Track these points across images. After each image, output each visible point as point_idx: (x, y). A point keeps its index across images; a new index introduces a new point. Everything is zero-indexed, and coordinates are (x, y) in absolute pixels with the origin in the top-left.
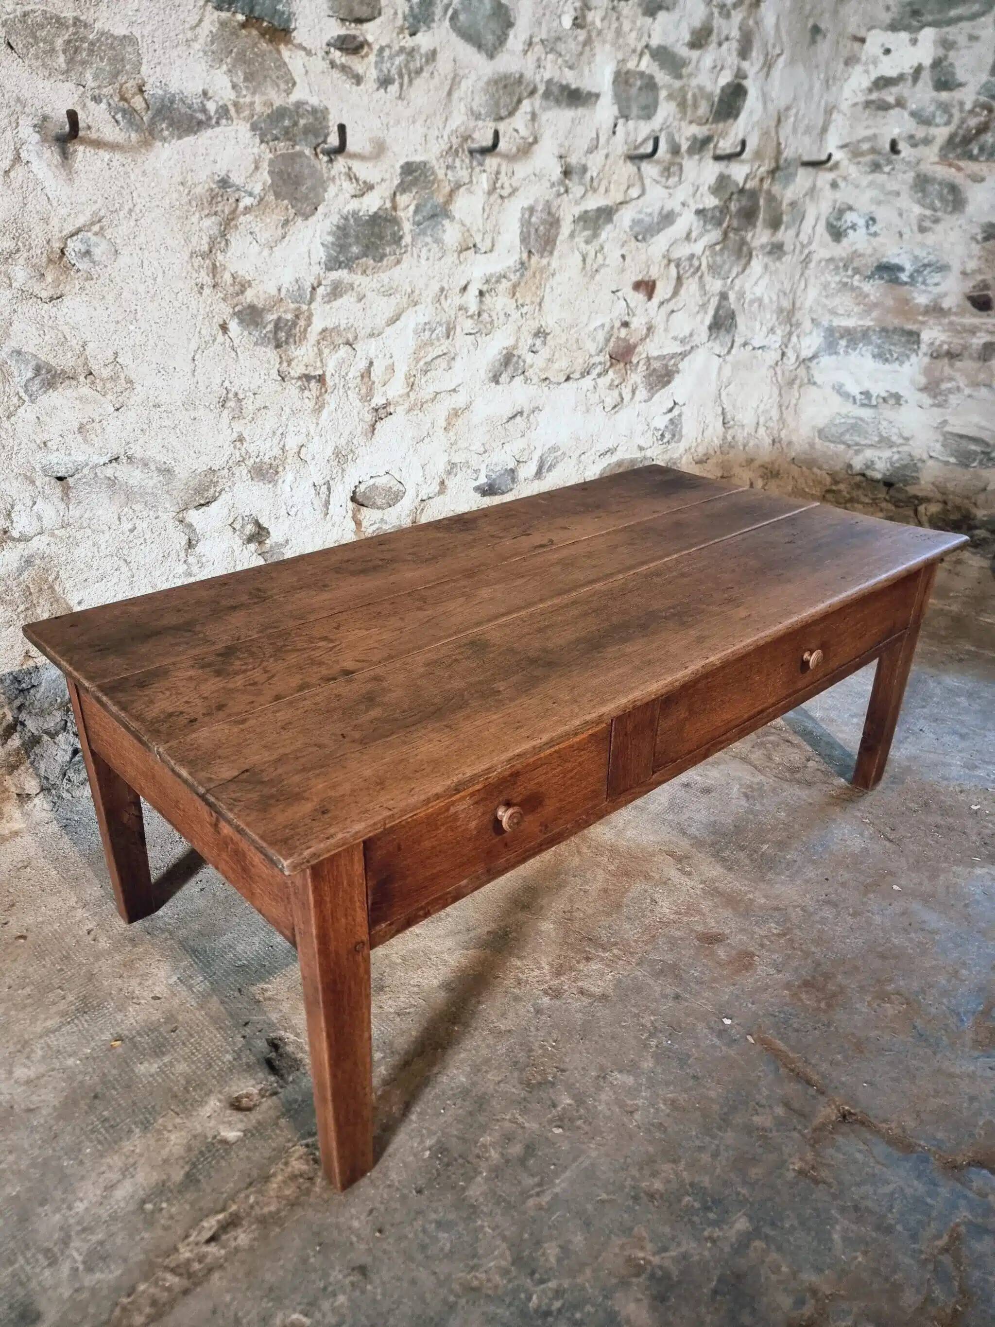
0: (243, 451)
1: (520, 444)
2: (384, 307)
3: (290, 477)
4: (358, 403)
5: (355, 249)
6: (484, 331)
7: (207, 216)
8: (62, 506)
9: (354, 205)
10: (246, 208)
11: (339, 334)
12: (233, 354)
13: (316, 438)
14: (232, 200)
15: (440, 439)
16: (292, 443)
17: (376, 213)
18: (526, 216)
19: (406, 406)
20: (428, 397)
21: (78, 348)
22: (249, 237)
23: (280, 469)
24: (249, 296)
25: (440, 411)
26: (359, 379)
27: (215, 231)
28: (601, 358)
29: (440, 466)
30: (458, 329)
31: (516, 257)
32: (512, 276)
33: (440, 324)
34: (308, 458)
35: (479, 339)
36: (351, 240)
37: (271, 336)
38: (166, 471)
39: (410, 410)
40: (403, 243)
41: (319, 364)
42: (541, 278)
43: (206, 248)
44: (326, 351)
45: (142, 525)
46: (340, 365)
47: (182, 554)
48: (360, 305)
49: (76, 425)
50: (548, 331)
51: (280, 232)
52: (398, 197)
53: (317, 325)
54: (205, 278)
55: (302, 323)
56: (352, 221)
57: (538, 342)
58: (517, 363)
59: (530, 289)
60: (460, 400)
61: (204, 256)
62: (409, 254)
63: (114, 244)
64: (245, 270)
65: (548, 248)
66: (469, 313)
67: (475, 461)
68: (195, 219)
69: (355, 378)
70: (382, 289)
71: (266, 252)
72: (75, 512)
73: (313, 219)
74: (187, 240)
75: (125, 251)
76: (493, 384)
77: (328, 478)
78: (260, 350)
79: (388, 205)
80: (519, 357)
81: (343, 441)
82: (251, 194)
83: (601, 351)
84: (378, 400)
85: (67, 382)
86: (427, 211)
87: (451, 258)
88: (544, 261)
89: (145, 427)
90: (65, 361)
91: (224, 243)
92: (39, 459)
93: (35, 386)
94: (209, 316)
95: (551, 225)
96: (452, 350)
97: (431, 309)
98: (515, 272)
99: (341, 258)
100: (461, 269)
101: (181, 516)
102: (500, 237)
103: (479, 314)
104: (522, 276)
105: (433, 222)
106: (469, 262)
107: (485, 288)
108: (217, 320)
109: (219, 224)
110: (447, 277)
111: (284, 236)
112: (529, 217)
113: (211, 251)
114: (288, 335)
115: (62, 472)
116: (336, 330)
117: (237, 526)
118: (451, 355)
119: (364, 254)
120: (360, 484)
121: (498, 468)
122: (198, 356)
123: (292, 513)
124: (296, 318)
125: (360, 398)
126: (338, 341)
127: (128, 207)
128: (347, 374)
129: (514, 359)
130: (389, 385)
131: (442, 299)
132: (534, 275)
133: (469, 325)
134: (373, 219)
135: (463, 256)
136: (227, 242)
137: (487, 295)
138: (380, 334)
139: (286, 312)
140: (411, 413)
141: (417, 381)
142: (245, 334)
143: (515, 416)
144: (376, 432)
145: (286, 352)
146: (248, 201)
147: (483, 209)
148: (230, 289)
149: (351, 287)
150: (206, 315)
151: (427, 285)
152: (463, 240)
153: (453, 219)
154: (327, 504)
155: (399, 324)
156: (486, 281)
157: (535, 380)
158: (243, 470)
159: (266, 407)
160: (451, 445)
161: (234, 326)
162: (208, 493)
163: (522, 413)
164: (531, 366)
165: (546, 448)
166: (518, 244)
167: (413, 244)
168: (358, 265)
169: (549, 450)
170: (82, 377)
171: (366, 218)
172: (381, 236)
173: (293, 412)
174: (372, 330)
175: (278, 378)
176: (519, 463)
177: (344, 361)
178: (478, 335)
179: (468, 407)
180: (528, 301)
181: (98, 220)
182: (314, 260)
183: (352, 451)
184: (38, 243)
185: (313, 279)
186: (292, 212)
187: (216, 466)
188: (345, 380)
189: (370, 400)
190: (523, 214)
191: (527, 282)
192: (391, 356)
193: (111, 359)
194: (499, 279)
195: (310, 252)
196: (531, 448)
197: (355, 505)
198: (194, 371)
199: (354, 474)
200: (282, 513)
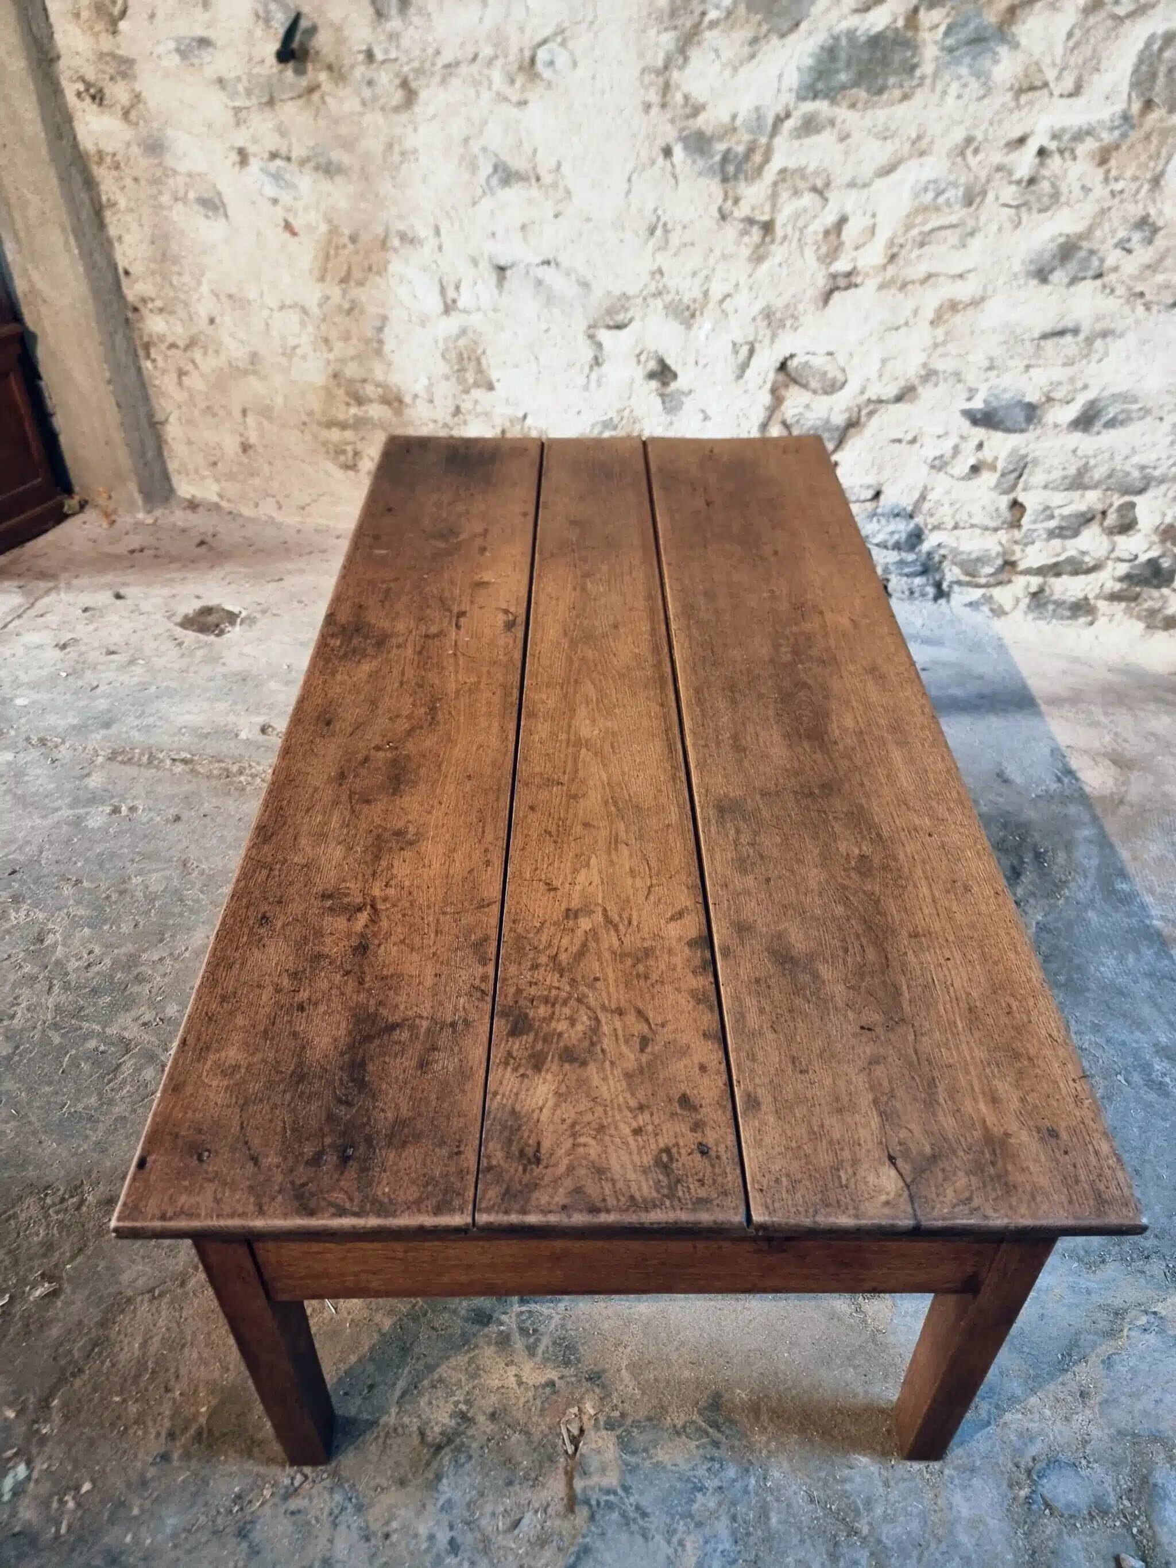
0: (661, 286)
1: (1058, 373)
2: (879, 153)
3: (708, 326)
4: (813, 262)
5: (843, 77)
6: (1035, 205)
7: (666, 29)
8: (496, 292)
9: (854, 21)
10: (710, 22)
11: (803, 177)
12: (673, 181)
13: (744, 291)
14: (697, 13)
15: (921, 334)
16: (717, 289)
17: (880, 34)
18: (1156, 47)
19: (879, 280)
20: (914, 277)
21: (530, 152)
22: (713, 55)
23: (698, 313)
24: (701, 122)
25: (932, 298)
26: (820, 236)
27: (671, 46)
29: (910, 368)
30: (991, 196)
31: (1119, 107)
32: (1105, 135)
33: (954, 184)
34: (730, 310)
35: (1024, 216)
36: (841, 64)
37: (717, 167)
38: (585, 285)
39: (882, 287)
40: (918, 73)
41: (767, 208)
42: (1161, 144)
43: (660, 63)
44: (784, 195)
45: (555, 330)
46: (797, 215)
47: (587, 370)
48: (842, 146)
49: (519, 225)
50: (1160, 223)
51: (746, 50)
52: (922, 13)
53: (778, 162)
54: (653, 97)
55: (757, 158)
56: (844, 42)
57: (1137, 236)
58: (1087, 259)
59: (1137, 156)
60: (963, 291)
61: (658, 73)
62: (926, 88)
63: (573, 55)
64: (699, 91)
66: (1017, 176)
67: (971, 377)
68: (652, 32)
69: (816, 233)
70: (875, 130)
71: (727, 73)
72: (505, 301)
73: (792, 38)
74: (641, 55)
75: (582, 63)
76: (1035, 282)
77: (751, 339)
78: (703, 181)
79: (900, 23)
80: (1092, 252)
81: (780, 303)
82: (717, 7)
84: (841, 266)
85: (520, 184)
86: (964, 34)
87: (1002, 99)
89: (576, 238)
90: (518, 163)
91: (680, 61)
92: (489, 247)
93: (494, 181)
94: (650, 137)
96: (971, 223)
97: (945, 164)
98: (1112, 129)
99: (820, 86)
100: (1016, 115)
101: (591, 331)
102: (1096, 77)
103: (1032, 181)
104: (1124, 136)
105: (977, 48)
106: (1037, 107)
107: (1053, 146)
108: (660, 143)
109: (678, 39)
110: (986, 124)
111: (753, 56)
112: (1161, 50)
113: (666, 67)
114: (738, 169)
115: (502, 263)
116: (801, 172)
117: (643, 358)
118: (969, 230)
119: (856, 84)
120: (792, 356)
121: (1007, 396)
122: (634, 177)
123: (701, 363)
124: (751, 150)
125: (818, 259)
126: (802, 185)
127: (590, 18)
128: (805, 227)
129: (1082, 254)
130: (861, 251)
131: (969, 152)
132: (1148, 137)
133: (1009, 193)
134: (876, 41)
135: (1024, 98)
136: (686, 59)
137: (1057, 157)
138: (865, 185)
139: (738, 143)
140: (884, 292)
141: (903, 252)
142: (689, 161)
143: (1061, 333)
144: (831, 302)
145: (734, 188)
146: (713, 15)
147: (1070, 35)
148: (680, 111)
149: (832, 123)
150: (648, 136)
151: (946, 131)
152: (1027, 76)
153: (1015, 46)
154: (744, 366)
155: (894, 177)
156: (1055, 137)
157: (1121, 291)
158: (659, 303)
159: (693, 244)
160: (936, 345)
161: (678, 151)
162: (620, 318)
163: (1076, 331)
164: (1115, 269)
165: (1107, 393)
166: (1125, 87)
167: (936, 75)
168: (844, 97)
169: (1115, 397)
170: (533, 180)
171: (863, 39)
172: (885, 62)
173: (724, 257)
174: (854, 179)
175: (717, 215)
176: (1049, 399)
177: (805, 211)
178: (1023, 209)
179: (976, 302)
180: (1129, 174)
181: (563, 31)
182: (785, 86)
183: (792, 316)
184: (514, 51)
185: (779, 109)
186: (765, 28)
187: (630, 292)
188: (801, 233)
189: (830, 263)
190: (1148, 45)
191: (1131, 147)
192: (874, 215)
193: (554, 165)
194: (1079, 136)
195: (780, 76)
196: (1079, 384)
197: (781, 377)
198: (628, 192)
199: (787, 344)
200: (691, 360)
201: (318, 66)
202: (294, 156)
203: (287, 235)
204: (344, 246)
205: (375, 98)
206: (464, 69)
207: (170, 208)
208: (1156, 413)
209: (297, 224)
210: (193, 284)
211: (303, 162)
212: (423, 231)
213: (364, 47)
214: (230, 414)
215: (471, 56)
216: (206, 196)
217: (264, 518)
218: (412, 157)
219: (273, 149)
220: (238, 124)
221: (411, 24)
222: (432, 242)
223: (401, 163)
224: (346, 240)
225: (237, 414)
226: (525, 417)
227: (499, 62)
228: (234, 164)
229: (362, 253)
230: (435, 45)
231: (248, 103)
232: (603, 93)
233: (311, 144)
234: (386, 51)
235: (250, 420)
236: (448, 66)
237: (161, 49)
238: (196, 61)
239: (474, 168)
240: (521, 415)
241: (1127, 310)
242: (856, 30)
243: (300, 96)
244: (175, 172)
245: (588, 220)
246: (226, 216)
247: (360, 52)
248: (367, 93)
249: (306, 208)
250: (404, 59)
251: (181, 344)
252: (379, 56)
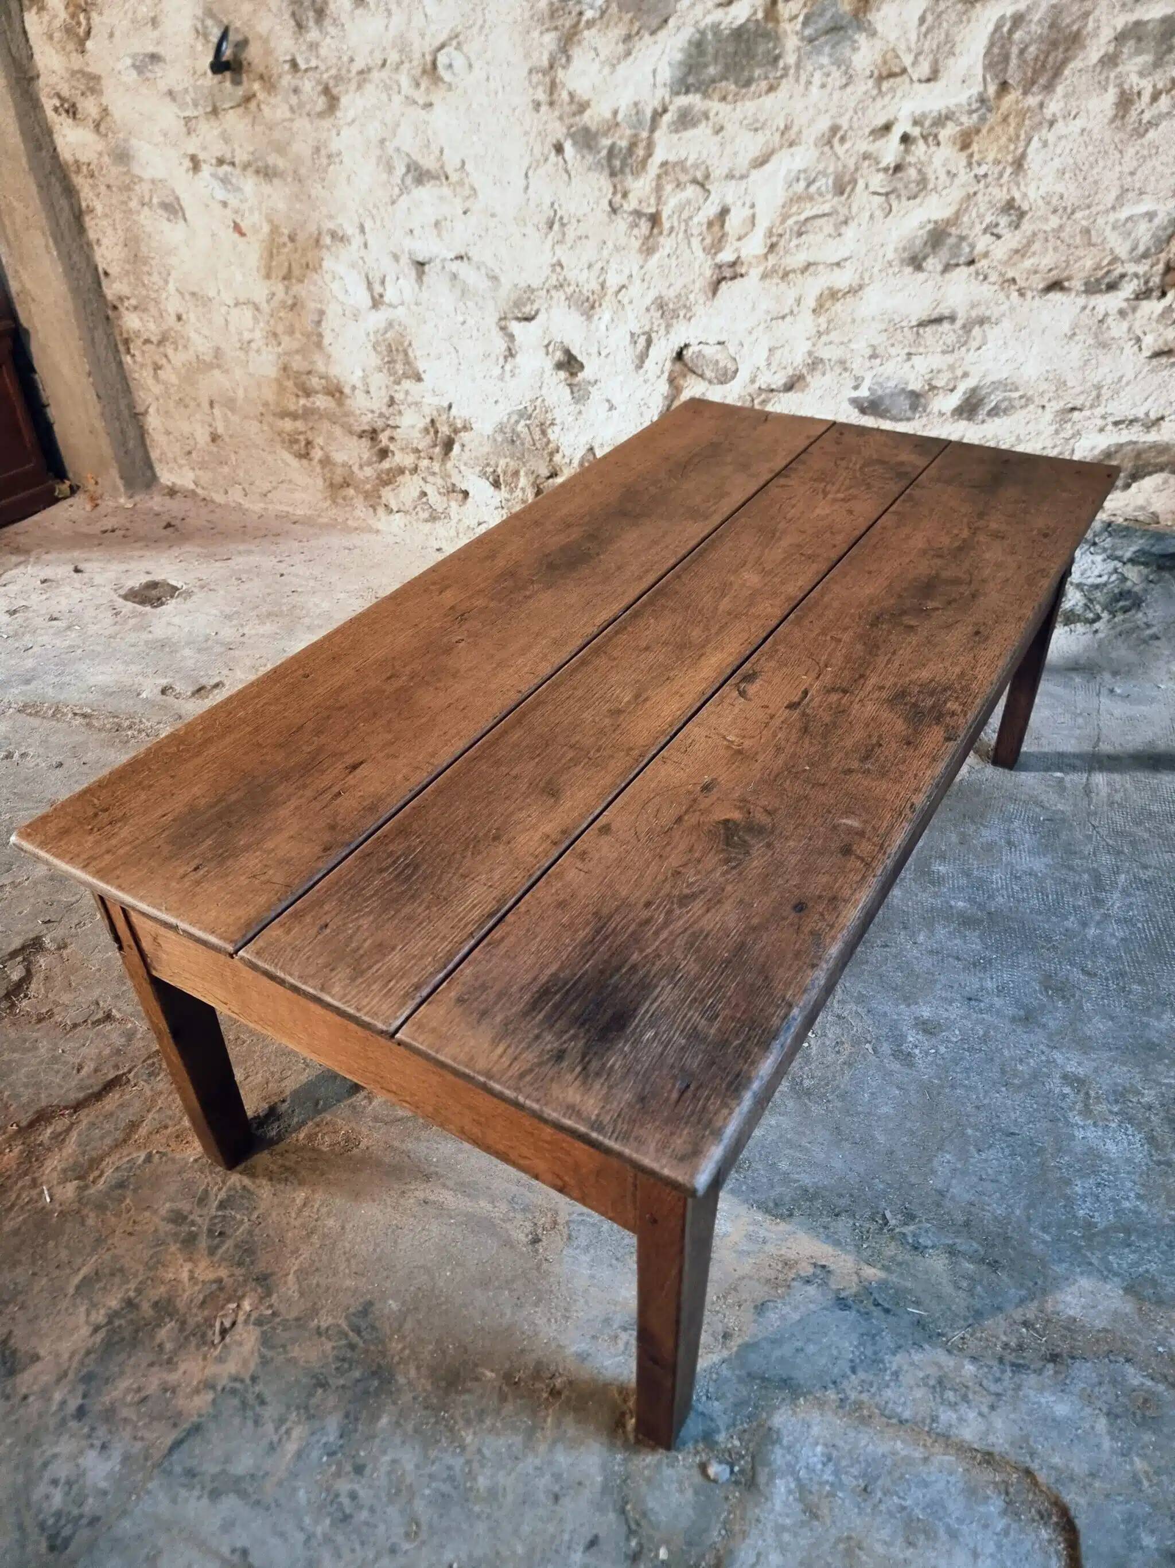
0: (561, 278)
1: (937, 361)
2: (751, 145)
3: (607, 316)
4: (699, 253)
5: (712, 70)
6: (903, 192)
7: (548, 30)
8: (416, 287)
9: (718, 15)
10: (587, 22)
11: (684, 170)
12: (565, 177)
14: (575, 14)
15: (806, 323)
16: (613, 281)
17: (741, 26)
18: (1005, 29)
19: (761, 269)
20: (795, 266)
21: (437, 152)
22: (593, 54)
23: (597, 305)
24: (588, 118)
25: (813, 287)
26: (705, 227)
27: (554, 46)
28: (1142, 269)
29: (797, 357)
30: (861, 184)
31: (976, 89)
32: (964, 119)
33: (824, 173)
34: (626, 301)
35: (894, 203)
36: (709, 58)
37: (604, 162)
38: (495, 278)
39: (764, 276)
40: (781, 64)
41: (653, 201)
42: (1020, 125)
43: (545, 63)
44: (669, 188)
45: (471, 322)
46: (681, 208)
47: (501, 360)
48: (717, 139)
49: (433, 221)
50: (1025, 207)
51: (621, 48)
52: (780, 5)
53: (659, 155)
54: (541, 96)
55: (640, 152)
56: (710, 37)
57: (1004, 221)
58: (958, 246)
59: (998, 138)
60: (842, 279)
61: (545, 72)
62: (791, 78)
63: (468, 58)
64: (582, 88)
65: (1042, 81)
66: (882, 165)
67: (857, 365)
68: (536, 34)
69: (700, 224)
70: (745, 122)
71: (607, 70)
72: (425, 295)
73: (662, 34)
74: (527, 56)
75: (477, 66)
76: (910, 269)
77: (647, 328)
78: (593, 176)
79: (760, 15)
80: (962, 238)
81: (671, 293)
82: (592, 7)
83: (1145, 255)
84: (726, 256)
85: (432, 182)
86: (822, 23)
87: (864, 86)
88: (1032, 101)
89: (483, 234)
90: (428, 163)
91: (564, 60)
92: (408, 243)
93: (409, 180)
94: (542, 134)
95: (1054, 44)
96: (843, 211)
97: (814, 153)
98: (971, 112)
99: (691, 80)
100: (880, 102)
101: (503, 323)
102: (951, 61)
103: (898, 168)
104: (983, 119)
105: (835, 37)
106: (899, 94)
107: (915, 132)
108: (551, 140)
109: (560, 40)
110: (851, 113)
111: (628, 53)
112: (1011, 32)
113: (551, 67)
114: (624, 164)
115: (420, 259)
116: (681, 164)
117: (551, 349)
118: (842, 218)
119: (724, 78)
120: (686, 346)
121: (891, 384)
122: (530, 174)
123: (603, 354)
124: (633, 145)
125: (704, 249)
126: (684, 178)
127: (480, 22)
128: (691, 218)
129: (952, 240)
130: (744, 240)
131: (836, 141)
132: (1005, 119)
133: (878, 181)
134: (739, 33)
135: (885, 86)
136: (569, 59)
137: (921, 142)
138: (743, 177)
139: (621, 138)
140: (768, 281)
141: (782, 243)
142: (578, 157)
143: (938, 320)
144: (720, 292)
145: (622, 182)
146: (589, 14)
147: (922, 20)
148: (567, 109)
149: (706, 116)
150: (540, 133)
151: (812, 121)
152: (885, 62)
153: (873, 34)
154: (643, 357)
155: (768, 167)
156: (916, 123)
157: (993, 277)
158: (559, 296)
159: (587, 237)
160: (820, 334)
161: (568, 147)
162: (527, 310)
163: (952, 319)
164: (986, 255)
165: (988, 380)
166: (979, 70)
167: (798, 66)
168: (714, 90)
169: (996, 385)
170: (443, 179)
171: (727, 32)
172: (750, 55)
173: (617, 249)
174: (731, 170)
175: (609, 209)
176: (933, 388)
177: (689, 202)
178: (893, 197)
179: (855, 290)
180: (990, 158)
181: (457, 36)
182: (660, 80)
183: (685, 306)
184: (417, 55)
185: (656, 103)
186: (637, 25)
187: (534, 286)
188: (687, 225)
189: (716, 254)
190: (998, 28)
191: (991, 129)
192: (753, 206)
193: (459, 166)
194: (942, 120)
195: (654, 72)
196: (959, 373)
197: (678, 366)
198: (527, 188)
199: (682, 334)
200: (594, 350)
201: (252, 76)
202: (237, 161)
203: (237, 235)
204: (284, 245)
205: (301, 105)
206: (375, 75)
207: (139, 213)
208: (1038, 401)
209: (244, 225)
210: (161, 283)
211: (246, 166)
212: (351, 230)
213: (288, 58)
214: (199, 405)
215: (380, 63)
216: (167, 201)
217: (233, 505)
218: (337, 160)
219: (219, 154)
220: (189, 133)
221: (327, 33)
222: (357, 241)
223: (329, 165)
224: (286, 239)
225: (206, 405)
226: (450, 407)
227: (407, 65)
228: (187, 171)
229: (300, 251)
230: (349, 53)
231: (196, 114)
232: (496, 93)
233: (251, 149)
234: (308, 61)
235: (216, 411)
236: (361, 72)
237: (120, 66)
238: (149, 75)
239: (390, 169)
240: (446, 405)
241: (1002, 296)
242: (720, 24)
243: (239, 105)
244: (141, 180)
245: (493, 215)
246: (185, 220)
247: (285, 62)
248: (294, 100)
249: (251, 210)
250: (322, 67)
251: (154, 339)
252: (303, 66)
